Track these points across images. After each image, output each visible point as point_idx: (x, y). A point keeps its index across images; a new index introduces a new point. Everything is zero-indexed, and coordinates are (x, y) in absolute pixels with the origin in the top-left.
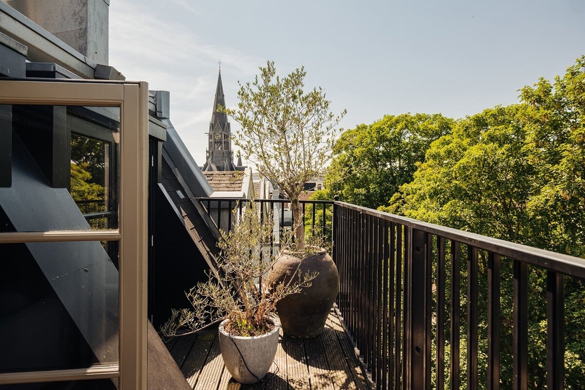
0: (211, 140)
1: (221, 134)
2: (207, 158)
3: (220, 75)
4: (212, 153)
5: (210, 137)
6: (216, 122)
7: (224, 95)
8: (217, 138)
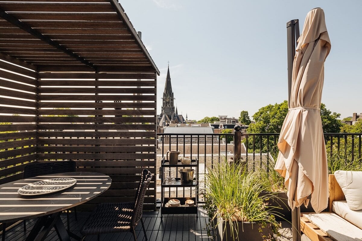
0: (164, 102)
1: (169, 98)
2: (162, 111)
3: (168, 68)
4: (165, 108)
5: (164, 100)
6: (166, 93)
7: (170, 79)
8: (167, 101)
